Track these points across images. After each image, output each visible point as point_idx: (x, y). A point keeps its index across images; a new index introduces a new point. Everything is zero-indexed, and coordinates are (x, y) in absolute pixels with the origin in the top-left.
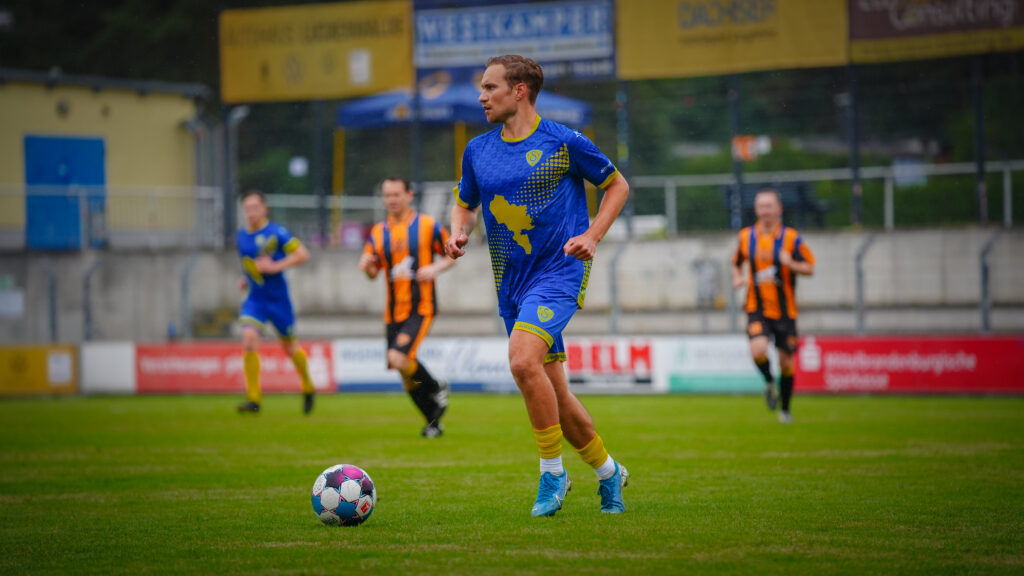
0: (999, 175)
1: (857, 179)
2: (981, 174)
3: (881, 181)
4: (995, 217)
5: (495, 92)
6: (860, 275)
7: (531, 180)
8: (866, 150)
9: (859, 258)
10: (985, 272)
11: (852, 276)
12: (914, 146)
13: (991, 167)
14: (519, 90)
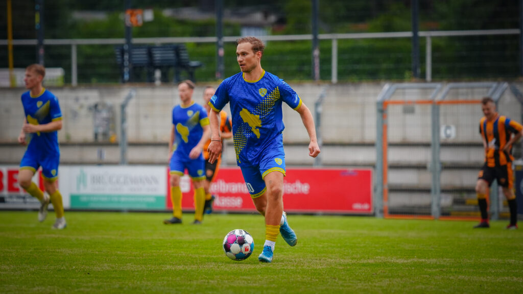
0: (328, 42)
2: (316, 41)
4: (325, 76)
5: (248, 56)
7: (262, 104)
10: (318, 118)
13: (322, 37)
14: (258, 55)
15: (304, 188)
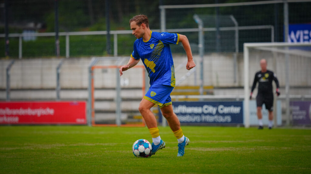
0: (64, 37)
1: (7, 38)
2: (57, 37)
3: (18, 38)
4: (62, 54)
6: (8, 76)
8: (11, 26)
9: (8, 70)
10: (58, 75)
11: (5, 77)
12: (32, 25)
13: (61, 34)
14: (143, 26)
15: (51, 112)
